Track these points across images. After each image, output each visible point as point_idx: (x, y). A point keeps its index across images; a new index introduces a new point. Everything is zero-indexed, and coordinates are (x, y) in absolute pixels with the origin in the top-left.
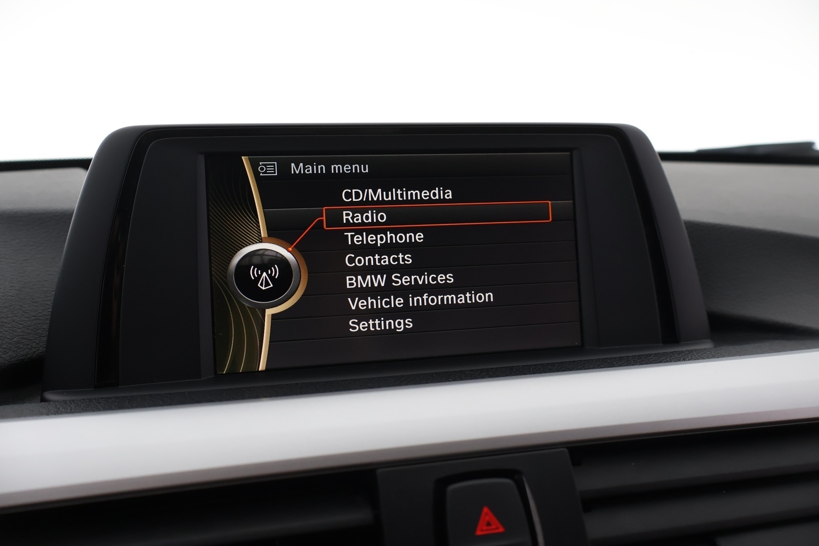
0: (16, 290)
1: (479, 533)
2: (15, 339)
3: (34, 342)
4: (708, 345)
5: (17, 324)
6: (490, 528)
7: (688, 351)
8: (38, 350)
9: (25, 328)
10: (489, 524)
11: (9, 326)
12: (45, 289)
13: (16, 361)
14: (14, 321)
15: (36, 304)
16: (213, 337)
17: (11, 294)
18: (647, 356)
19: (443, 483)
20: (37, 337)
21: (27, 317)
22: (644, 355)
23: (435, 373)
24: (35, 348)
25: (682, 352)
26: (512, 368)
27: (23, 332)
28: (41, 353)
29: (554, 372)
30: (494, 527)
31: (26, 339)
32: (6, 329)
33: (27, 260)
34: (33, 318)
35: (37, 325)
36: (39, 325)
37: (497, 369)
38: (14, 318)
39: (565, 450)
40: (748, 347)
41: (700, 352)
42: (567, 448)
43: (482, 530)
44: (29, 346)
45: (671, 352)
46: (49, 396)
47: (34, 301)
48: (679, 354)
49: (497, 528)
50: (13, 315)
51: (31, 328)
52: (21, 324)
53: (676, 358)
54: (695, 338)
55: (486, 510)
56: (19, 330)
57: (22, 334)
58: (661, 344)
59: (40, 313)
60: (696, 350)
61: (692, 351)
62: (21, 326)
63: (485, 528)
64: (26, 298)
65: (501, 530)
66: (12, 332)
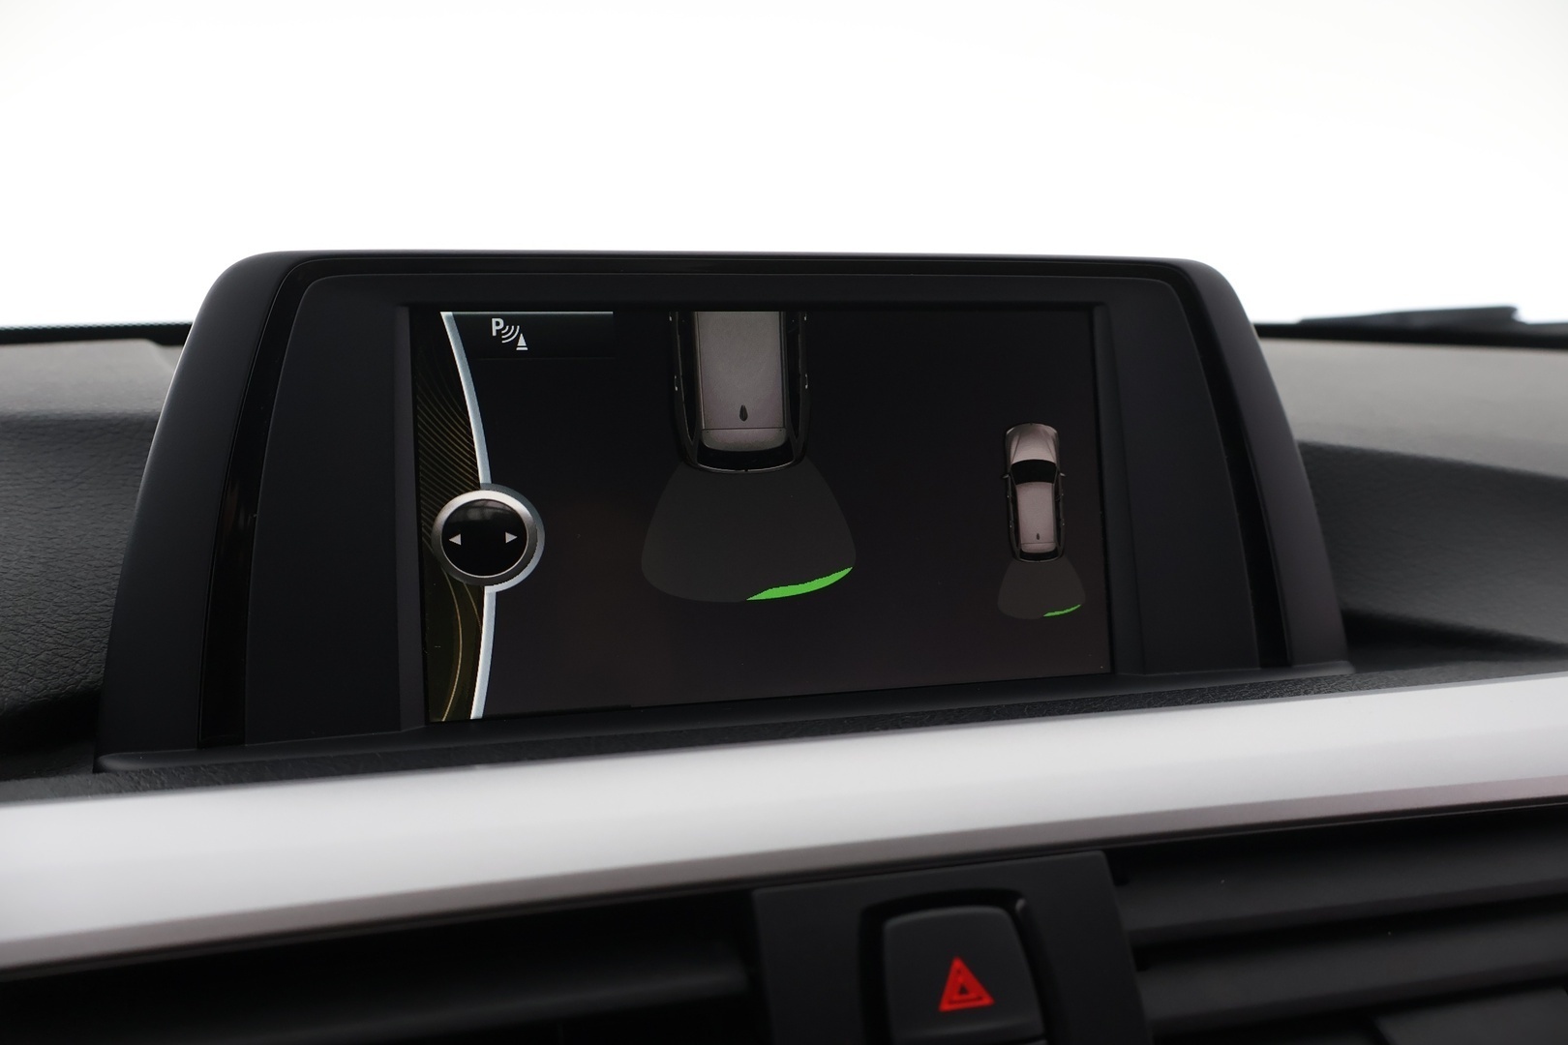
0: (40, 563)
1: (945, 1007)
2: (42, 657)
3: (77, 662)
4: (1344, 670)
5: (44, 628)
6: (964, 997)
7: (1310, 679)
8: (86, 677)
9: (59, 636)
10: (963, 991)
11: (29, 631)
12: (93, 563)
13: (45, 696)
14: (38, 622)
15: (79, 591)
16: (423, 652)
17: (31, 571)
18: (1237, 687)
19: (877, 915)
20: (84, 652)
21: (62, 616)
22: (1230, 686)
23: (847, 718)
24: (79, 673)
25: (1300, 681)
26: (988, 709)
27: (56, 643)
28: (91, 683)
29: (1069, 714)
30: (972, 995)
31: (61, 656)
32: (25, 636)
33: (59, 508)
34: (74, 617)
35: (82, 631)
36: (87, 630)
37: (960, 710)
38: (38, 616)
39: (1100, 854)
40: (1418, 672)
41: (1334, 681)
42: (1104, 851)
43: (951, 1002)
44: (68, 670)
45: (1280, 682)
46: (110, 762)
47: (75, 584)
48: (1295, 684)
49: (980, 998)
50: (38, 611)
51: (70, 636)
52: (53, 628)
53: (1292, 691)
54: (1320, 657)
55: (957, 964)
56: (49, 640)
57: (53, 646)
58: (1259, 669)
59: (87, 608)
60: (1325, 678)
61: (1318, 679)
62: (52, 632)
63: (956, 997)
64: (60, 579)
65: (987, 1001)
66: (36, 642)
